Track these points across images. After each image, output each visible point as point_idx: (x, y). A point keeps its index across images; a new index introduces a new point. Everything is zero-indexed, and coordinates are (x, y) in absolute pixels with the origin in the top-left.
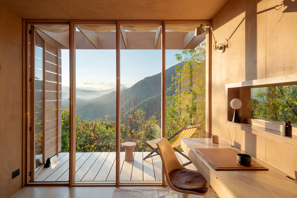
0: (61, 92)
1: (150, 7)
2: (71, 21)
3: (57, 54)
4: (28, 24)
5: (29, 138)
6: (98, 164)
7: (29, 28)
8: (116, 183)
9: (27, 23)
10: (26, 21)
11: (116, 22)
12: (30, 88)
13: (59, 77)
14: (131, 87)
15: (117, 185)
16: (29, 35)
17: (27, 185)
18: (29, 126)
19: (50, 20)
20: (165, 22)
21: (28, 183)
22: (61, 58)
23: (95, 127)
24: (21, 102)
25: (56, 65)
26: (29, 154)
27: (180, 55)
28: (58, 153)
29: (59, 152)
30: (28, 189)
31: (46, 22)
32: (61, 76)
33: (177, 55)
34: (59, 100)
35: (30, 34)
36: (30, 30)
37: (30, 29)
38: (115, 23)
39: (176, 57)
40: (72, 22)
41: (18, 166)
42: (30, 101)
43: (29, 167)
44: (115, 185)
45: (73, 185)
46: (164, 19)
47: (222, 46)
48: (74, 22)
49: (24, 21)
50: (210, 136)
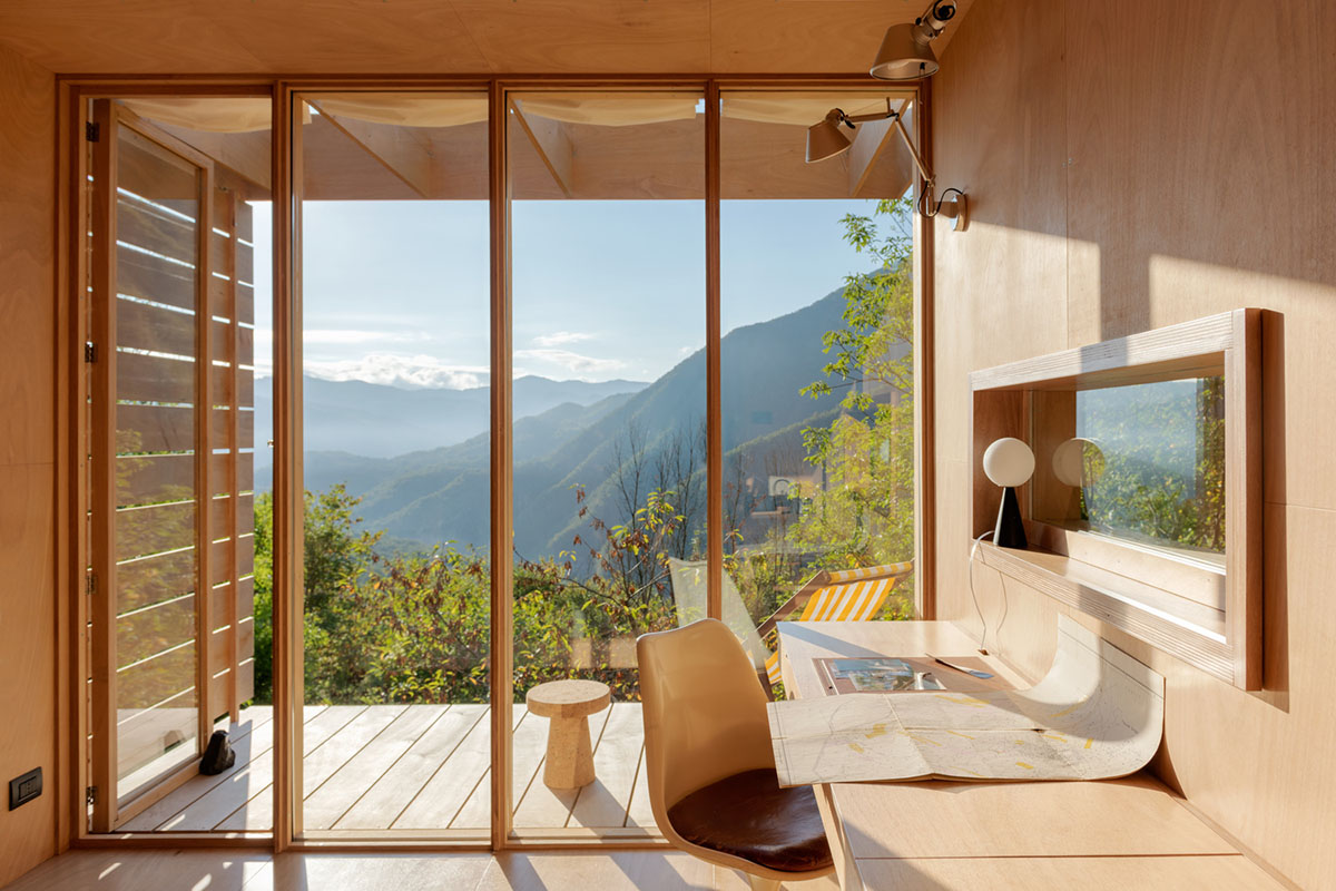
0: (252, 412)
1: (629, 24)
2: (280, 81)
3: (230, 225)
4: (82, 98)
5: (85, 627)
6: (423, 756)
7: (87, 115)
8: (494, 838)
9: (75, 92)
10: (72, 82)
11: (490, 83)
12: (89, 393)
13: (241, 338)
14: (660, 382)
15: (497, 845)
16: (85, 148)
17: (77, 846)
18: (85, 570)
19: (182, 76)
20: (719, 84)
21: (82, 834)
22: (250, 242)
23: (439, 588)
25: (228, 278)
26: (88, 700)
27: (866, 219)
28: (238, 706)
29: (243, 706)
30: (85, 862)
31: (164, 86)
32: (250, 331)
33: (851, 219)
34: (241, 451)
35: (91, 143)
36: (91, 121)
37: (94, 120)
38: (486, 88)
39: (844, 229)
40: (285, 85)
41: (35, 753)
42: (89, 452)
43: (88, 761)
44: (489, 843)
45: (291, 845)
46: (709, 71)
47: (955, 200)
48: (291, 85)
49: (62, 83)
50: (930, 613)
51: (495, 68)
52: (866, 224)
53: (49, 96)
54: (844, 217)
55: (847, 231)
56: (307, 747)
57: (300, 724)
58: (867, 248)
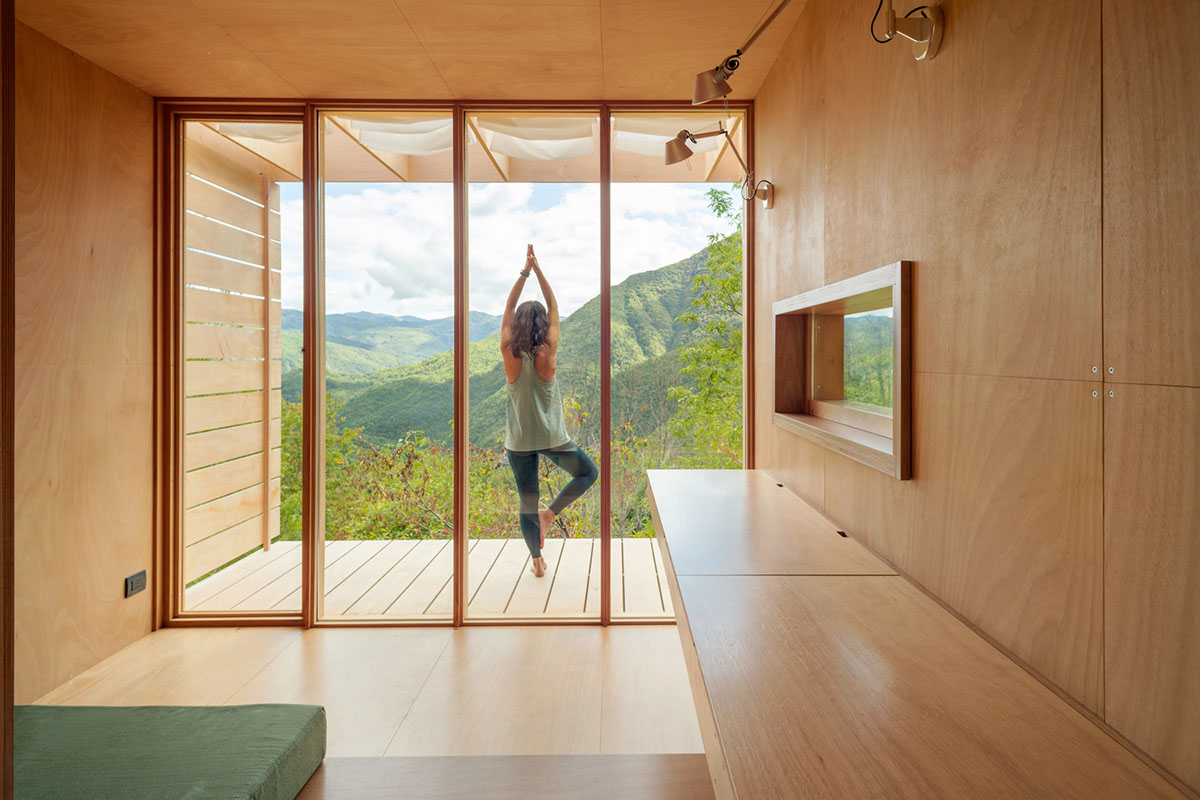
2: (310, 104)
3: (265, 198)
8: (455, 618)
10: (163, 103)
13: (273, 280)
15: (458, 622)
20: (609, 107)
21: (170, 619)
22: (279, 211)
24: (151, 360)
25: (262, 237)
27: (725, 193)
28: (269, 541)
29: (274, 540)
32: (279, 274)
33: (713, 193)
38: (451, 109)
39: (709, 200)
40: (314, 106)
41: (141, 561)
44: (452, 622)
45: (315, 623)
47: (766, 188)
48: (319, 106)
49: (160, 102)
50: (751, 465)
51: (458, 96)
52: (725, 196)
53: (150, 113)
54: (709, 191)
55: (710, 202)
56: (327, 562)
57: (323, 547)
58: (725, 214)
